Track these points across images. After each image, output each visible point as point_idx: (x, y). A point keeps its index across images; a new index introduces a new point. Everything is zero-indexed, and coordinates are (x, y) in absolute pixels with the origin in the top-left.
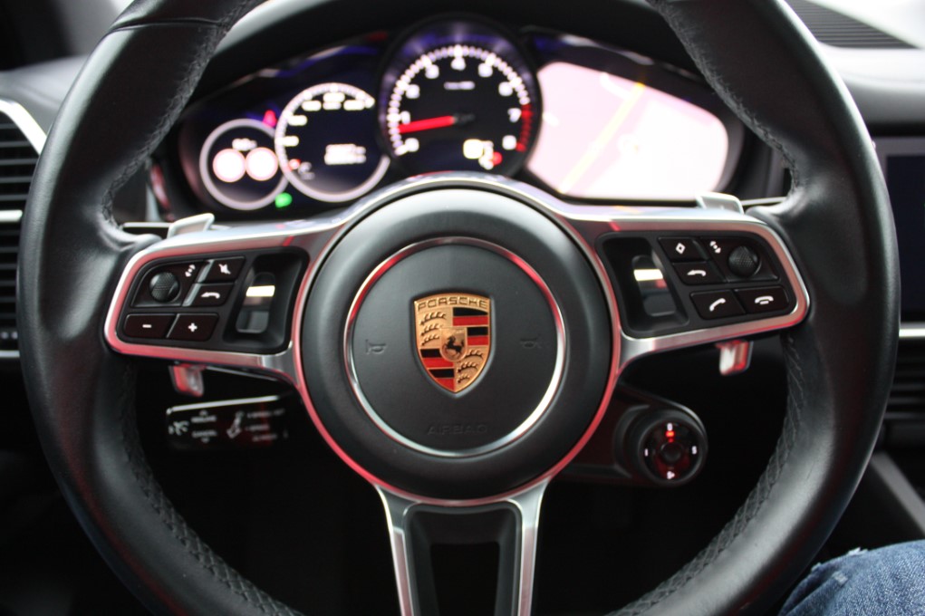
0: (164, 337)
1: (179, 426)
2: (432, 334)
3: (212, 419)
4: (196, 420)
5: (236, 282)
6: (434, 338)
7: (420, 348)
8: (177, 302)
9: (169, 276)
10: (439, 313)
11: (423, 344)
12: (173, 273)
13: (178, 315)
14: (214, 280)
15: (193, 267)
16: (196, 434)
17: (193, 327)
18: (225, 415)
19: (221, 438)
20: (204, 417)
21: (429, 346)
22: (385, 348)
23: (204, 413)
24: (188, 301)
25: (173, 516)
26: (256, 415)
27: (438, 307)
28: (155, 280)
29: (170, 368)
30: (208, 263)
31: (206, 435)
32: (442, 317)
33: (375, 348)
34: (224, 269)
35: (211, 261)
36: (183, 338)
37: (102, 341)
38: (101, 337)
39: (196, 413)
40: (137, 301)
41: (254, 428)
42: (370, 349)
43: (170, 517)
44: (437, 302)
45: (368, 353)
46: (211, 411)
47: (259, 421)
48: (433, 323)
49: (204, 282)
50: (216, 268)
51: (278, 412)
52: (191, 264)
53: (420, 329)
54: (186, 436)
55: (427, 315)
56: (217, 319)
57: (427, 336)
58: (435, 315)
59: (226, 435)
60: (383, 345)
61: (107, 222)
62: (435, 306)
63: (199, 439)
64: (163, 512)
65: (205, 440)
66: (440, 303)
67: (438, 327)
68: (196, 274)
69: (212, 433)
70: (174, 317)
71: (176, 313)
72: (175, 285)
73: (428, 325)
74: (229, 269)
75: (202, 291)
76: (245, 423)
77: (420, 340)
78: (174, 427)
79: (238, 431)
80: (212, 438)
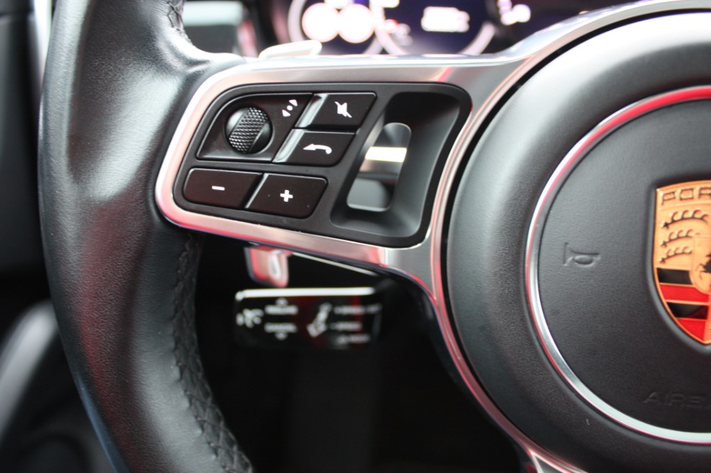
0: (242, 207)
1: (249, 317)
2: (680, 245)
3: (292, 310)
4: (271, 310)
5: (358, 132)
6: (683, 253)
7: (657, 265)
8: (265, 155)
9: (255, 114)
10: (696, 212)
11: (663, 261)
12: (263, 111)
13: (266, 175)
14: (325, 125)
15: (294, 102)
16: (270, 328)
17: (287, 196)
18: (308, 308)
19: (300, 336)
20: (282, 307)
21: (671, 265)
22: (598, 258)
23: (282, 302)
24: (284, 155)
25: (236, 458)
26: (346, 310)
27: (696, 201)
28: (235, 119)
29: (247, 250)
30: (319, 98)
31: (282, 330)
32: (702, 219)
33: (578, 257)
34: (342, 110)
35: (324, 96)
36: (271, 212)
37: (152, 206)
38: (150, 199)
39: (272, 301)
40: (206, 149)
41: (342, 326)
42: (570, 259)
43: (232, 459)
44: (696, 193)
45: (566, 265)
46: (291, 301)
47: (350, 318)
48: (684, 227)
49: (308, 128)
50: (329, 107)
51: (373, 309)
52: (292, 97)
53: (661, 235)
54: (258, 329)
55: (675, 214)
56: (325, 186)
57: (672, 247)
58: (690, 214)
59: (307, 333)
60: (596, 254)
61: (174, 29)
62: (692, 198)
63: (273, 334)
64: (222, 452)
65: (281, 336)
66: (700, 195)
67: (691, 234)
68: (298, 114)
69: (290, 328)
70: (261, 177)
71: (264, 172)
72: (266, 128)
73: (675, 229)
74: (349, 110)
75: (305, 141)
76: (332, 318)
77: (660, 253)
78: (244, 316)
79: (322, 328)
80: (290, 335)
